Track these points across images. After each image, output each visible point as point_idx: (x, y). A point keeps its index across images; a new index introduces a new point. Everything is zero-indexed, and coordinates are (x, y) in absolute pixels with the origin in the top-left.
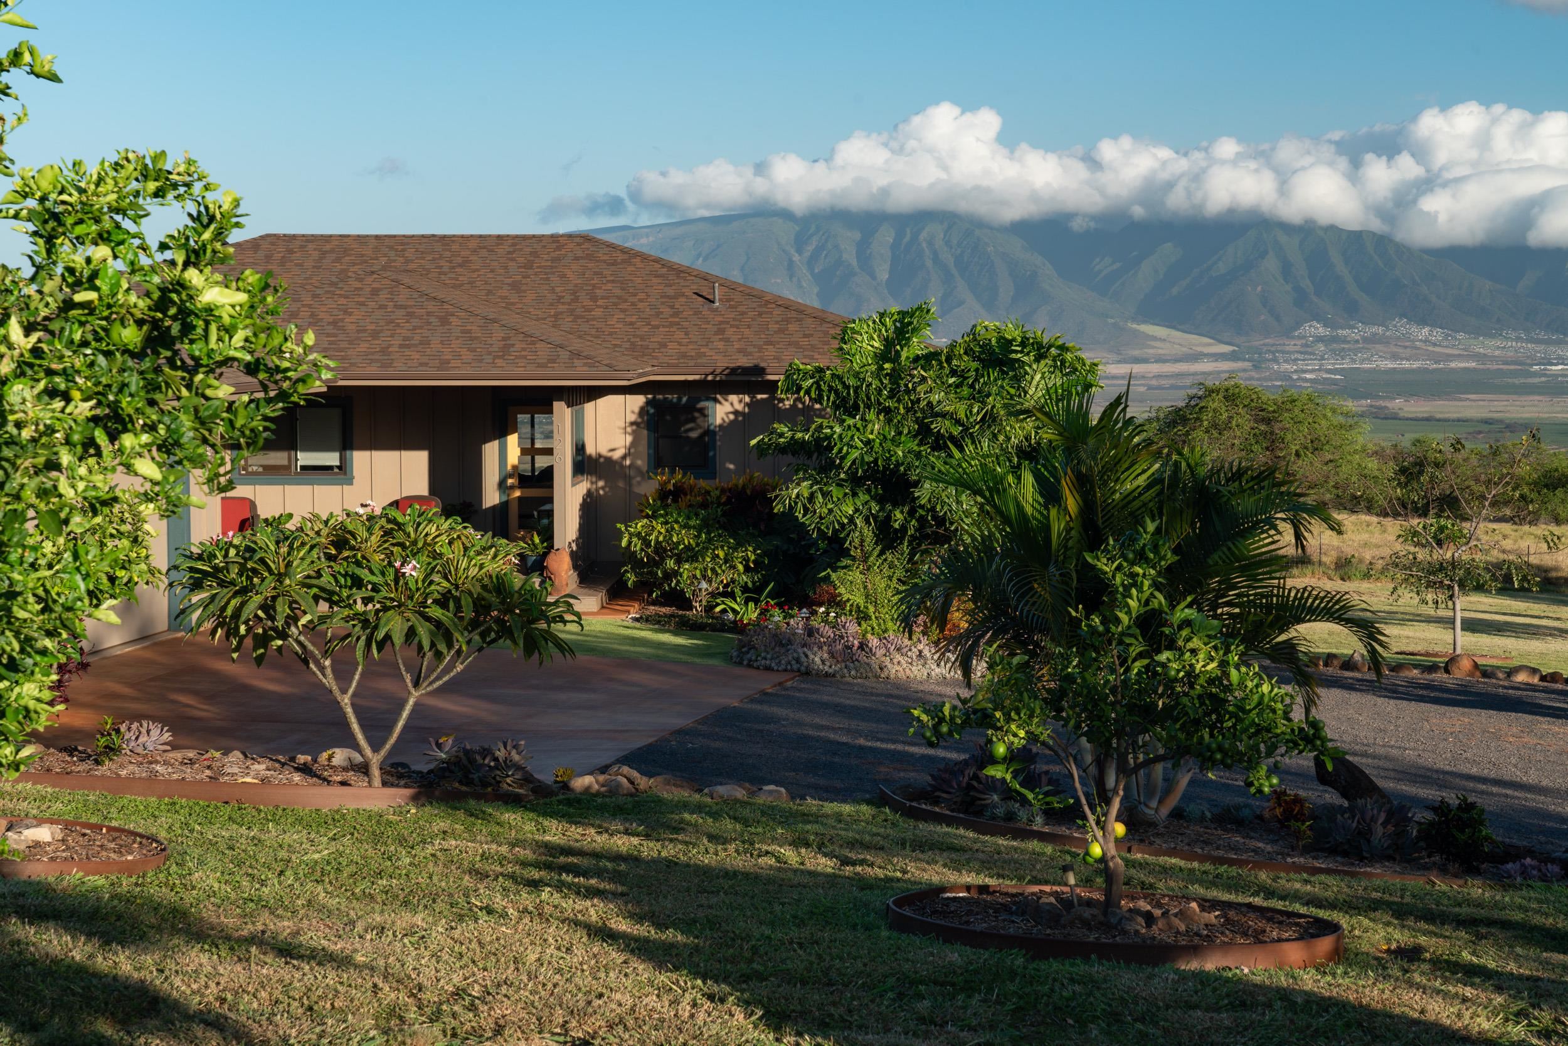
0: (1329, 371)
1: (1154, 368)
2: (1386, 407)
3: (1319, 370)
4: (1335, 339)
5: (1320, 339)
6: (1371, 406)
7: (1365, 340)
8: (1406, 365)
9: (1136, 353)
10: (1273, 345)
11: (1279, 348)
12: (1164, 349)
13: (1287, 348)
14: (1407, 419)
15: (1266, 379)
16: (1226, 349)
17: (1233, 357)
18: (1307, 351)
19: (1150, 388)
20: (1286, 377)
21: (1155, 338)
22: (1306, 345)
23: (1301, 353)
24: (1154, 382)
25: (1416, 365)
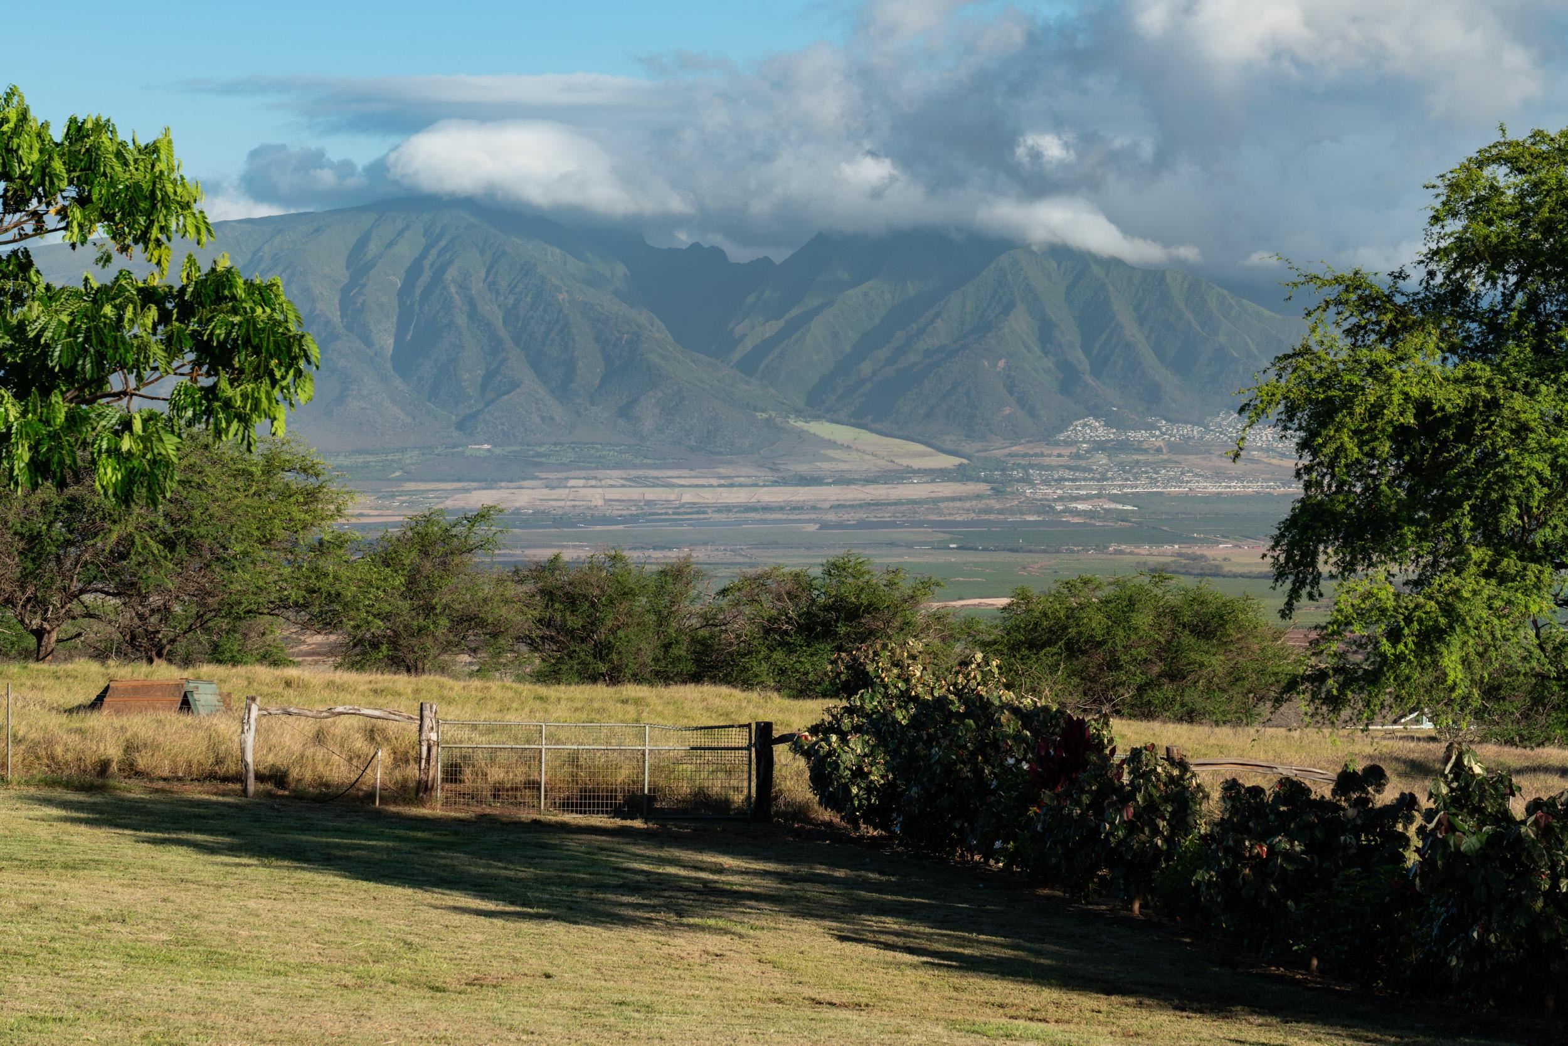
0: (1113, 498)
1: (831, 494)
2: (1203, 556)
3: (1099, 496)
4: (1123, 446)
5: (1100, 446)
6: (1180, 555)
7: (1173, 448)
8: (1236, 487)
9: (803, 468)
10: (1025, 455)
11: (1035, 460)
12: (849, 463)
13: (1047, 461)
14: (1235, 576)
15: (1011, 511)
16: (949, 462)
17: (960, 475)
18: (1078, 466)
19: (824, 526)
20: (1045, 507)
21: (832, 444)
22: (1077, 456)
23: (1070, 468)
24: (832, 517)
25: (1252, 488)
